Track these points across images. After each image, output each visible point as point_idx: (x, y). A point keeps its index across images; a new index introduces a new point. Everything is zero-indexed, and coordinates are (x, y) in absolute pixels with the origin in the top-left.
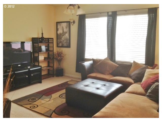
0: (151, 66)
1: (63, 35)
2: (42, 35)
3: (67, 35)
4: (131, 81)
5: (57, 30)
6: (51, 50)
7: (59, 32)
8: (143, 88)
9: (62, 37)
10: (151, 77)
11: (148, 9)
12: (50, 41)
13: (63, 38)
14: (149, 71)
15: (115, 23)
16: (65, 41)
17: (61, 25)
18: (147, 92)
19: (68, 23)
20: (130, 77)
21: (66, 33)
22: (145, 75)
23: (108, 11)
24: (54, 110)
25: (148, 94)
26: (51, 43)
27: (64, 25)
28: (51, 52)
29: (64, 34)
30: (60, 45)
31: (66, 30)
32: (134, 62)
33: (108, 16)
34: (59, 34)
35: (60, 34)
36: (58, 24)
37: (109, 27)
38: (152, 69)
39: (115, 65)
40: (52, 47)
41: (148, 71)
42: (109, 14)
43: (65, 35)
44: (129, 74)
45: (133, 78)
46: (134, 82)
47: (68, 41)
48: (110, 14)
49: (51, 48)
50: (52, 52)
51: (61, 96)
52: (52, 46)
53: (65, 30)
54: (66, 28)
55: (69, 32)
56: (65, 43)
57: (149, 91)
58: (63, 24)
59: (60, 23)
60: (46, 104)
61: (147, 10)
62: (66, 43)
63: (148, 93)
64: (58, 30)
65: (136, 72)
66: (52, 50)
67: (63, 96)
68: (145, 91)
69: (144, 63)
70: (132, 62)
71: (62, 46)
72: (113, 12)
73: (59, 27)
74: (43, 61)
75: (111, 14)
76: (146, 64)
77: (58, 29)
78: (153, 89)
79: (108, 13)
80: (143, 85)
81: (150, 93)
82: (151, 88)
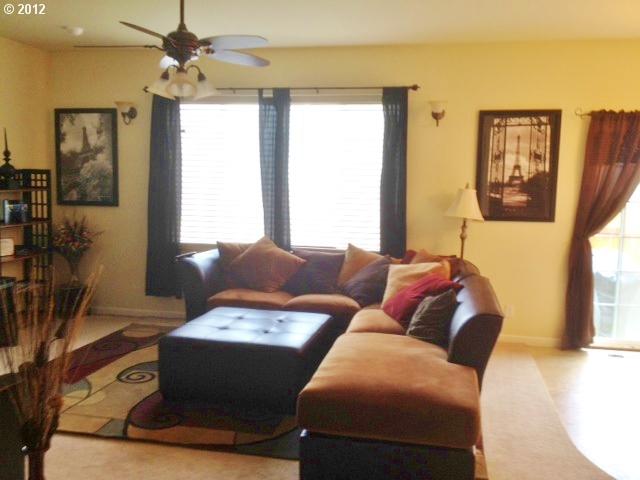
0: (397, 258)
1: (86, 160)
2: (7, 159)
3: (103, 160)
4: (352, 302)
5: (59, 137)
6: (40, 216)
7: (65, 148)
8: (393, 316)
9: (82, 168)
10: (408, 284)
11: (381, 90)
12: (36, 180)
13: (86, 170)
14: (400, 271)
15: (284, 125)
16: (95, 182)
17: (75, 122)
18: (409, 323)
19: (108, 116)
20: (344, 292)
21: (99, 150)
22: (390, 281)
23: (261, 86)
24: (124, 418)
25: (412, 328)
26: (42, 188)
27: (91, 121)
28: (40, 226)
29: (89, 154)
30: (74, 195)
31: (99, 138)
32: (351, 247)
33: (263, 101)
34: (69, 155)
35: (74, 154)
36: (61, 115)
37: (266, 136)
38: (402, 263)
39: (295, 261)
40: (42, 204)
41: (397, 272)
42: (265, 96)
43: (94, 159)
44: (339, 285)
45: (356, 294)
46: (360, 304)
47: (109, 182)
48: (268, 94)
49: (39, 207)
50: (46, 225)
51: (123, 377)
52: (45, 201)
53: (94, 140)
54: (99, 132)
55: (110, 149)
56: (95, 187)
57: (414, 319)
58: (85, 117)
59: (73, 115)
60: (82, 406)
61: (380, 93)
62: (99, 190)
63: (414, 325)
64: (63, 139)
65: (361, 276)
66: (45, 216)
67: (132, 377)
68: (400, 323)
69: (377, 248)
70: (344, 247)
71: (83, 202)
72: (276, 91)
73: (66, 126)
74: (11, 259)
75: (271, 95)
76: (382, 252)
77: (64, 135)
78: (426, 311)
79: (261, 91)
80: (392, 309)
81: (417, 324)
82: (418, 311)
